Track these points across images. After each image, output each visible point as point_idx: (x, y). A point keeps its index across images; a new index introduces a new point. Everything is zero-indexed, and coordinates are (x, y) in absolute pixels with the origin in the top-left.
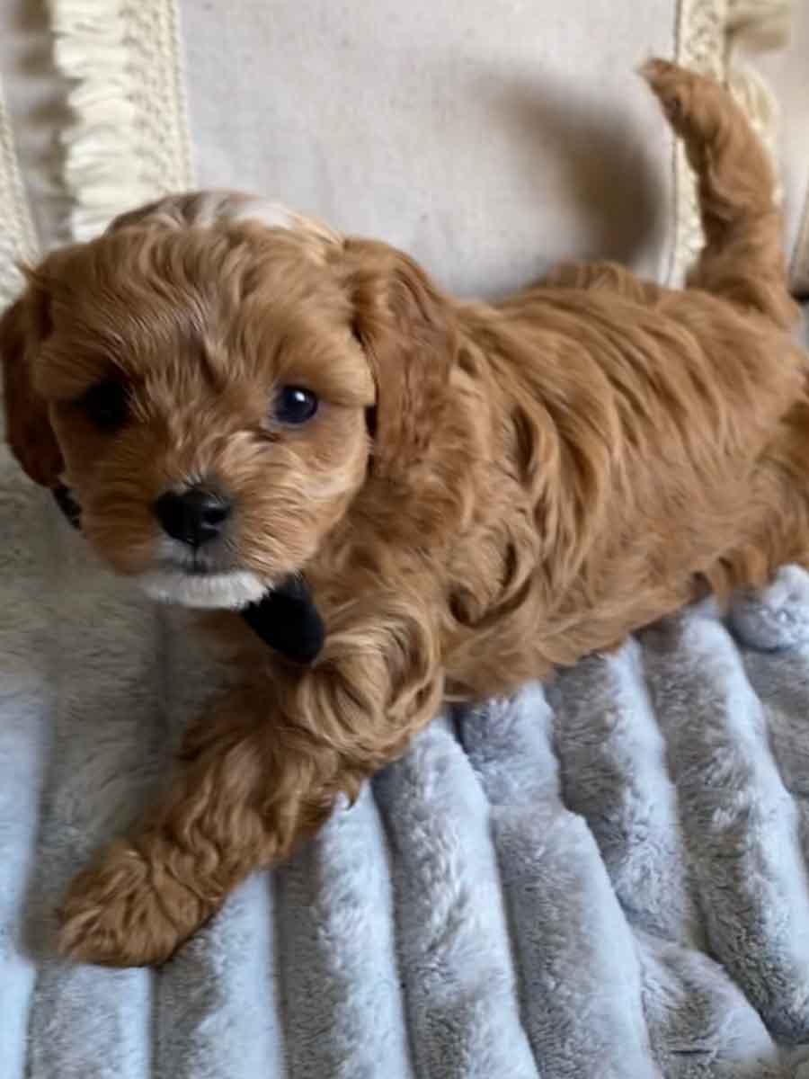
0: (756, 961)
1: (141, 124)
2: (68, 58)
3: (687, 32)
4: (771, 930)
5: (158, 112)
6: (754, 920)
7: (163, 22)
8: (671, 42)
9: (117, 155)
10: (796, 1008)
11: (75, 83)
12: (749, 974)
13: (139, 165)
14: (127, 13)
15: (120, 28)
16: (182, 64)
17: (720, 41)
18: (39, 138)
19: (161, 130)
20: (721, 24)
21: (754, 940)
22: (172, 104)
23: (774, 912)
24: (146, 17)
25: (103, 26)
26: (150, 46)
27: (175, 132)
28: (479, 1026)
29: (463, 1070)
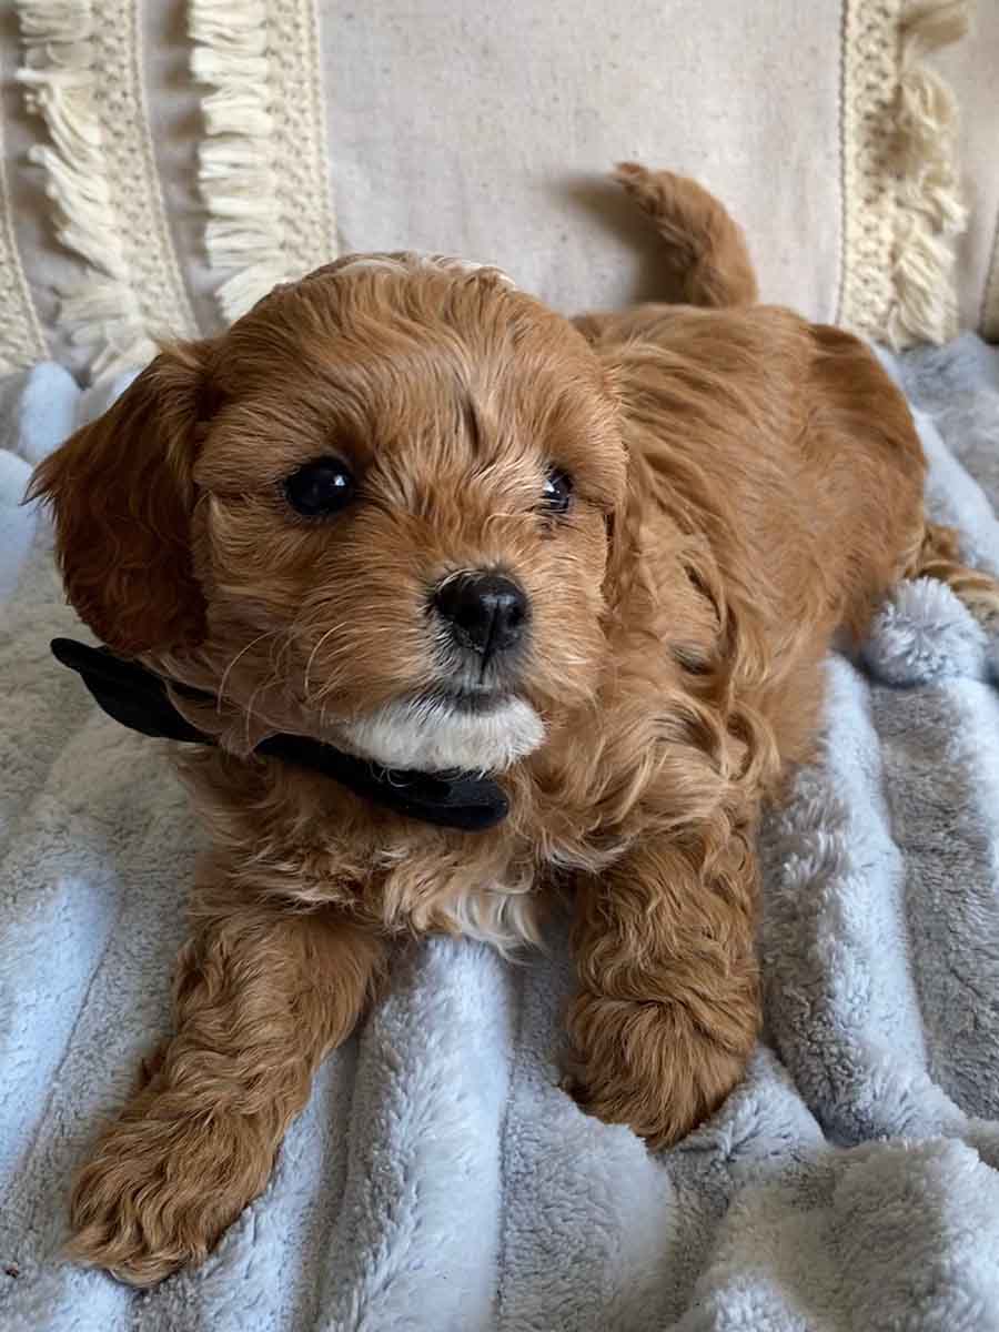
0: (820, 1044)
1: (279, 136)
2: (204, 64)
3: (854, 29)
4: (841, 1007)
5: (296, 125)
6: (822, 994)
7: (303, 32)
8: (837, 41)
9: (252, 166)
10: (860, 1104)
11: (210, 89)
12: (809, 1061)
13: (274, 179)
14: (268, 23)
15: (259, 39)
16: (320, 73)
17: (891, 39)
18: (179, 152)
19: (297, 143)
20: (894, 21)
21: (820, 1019)
22: (309, 116)
23: (847, 984)
24: (287, 28)
25: (245, 36)
26: (289, 57)
27: (312, 146)
28: (426, 1064)
29: (393, 1115)
